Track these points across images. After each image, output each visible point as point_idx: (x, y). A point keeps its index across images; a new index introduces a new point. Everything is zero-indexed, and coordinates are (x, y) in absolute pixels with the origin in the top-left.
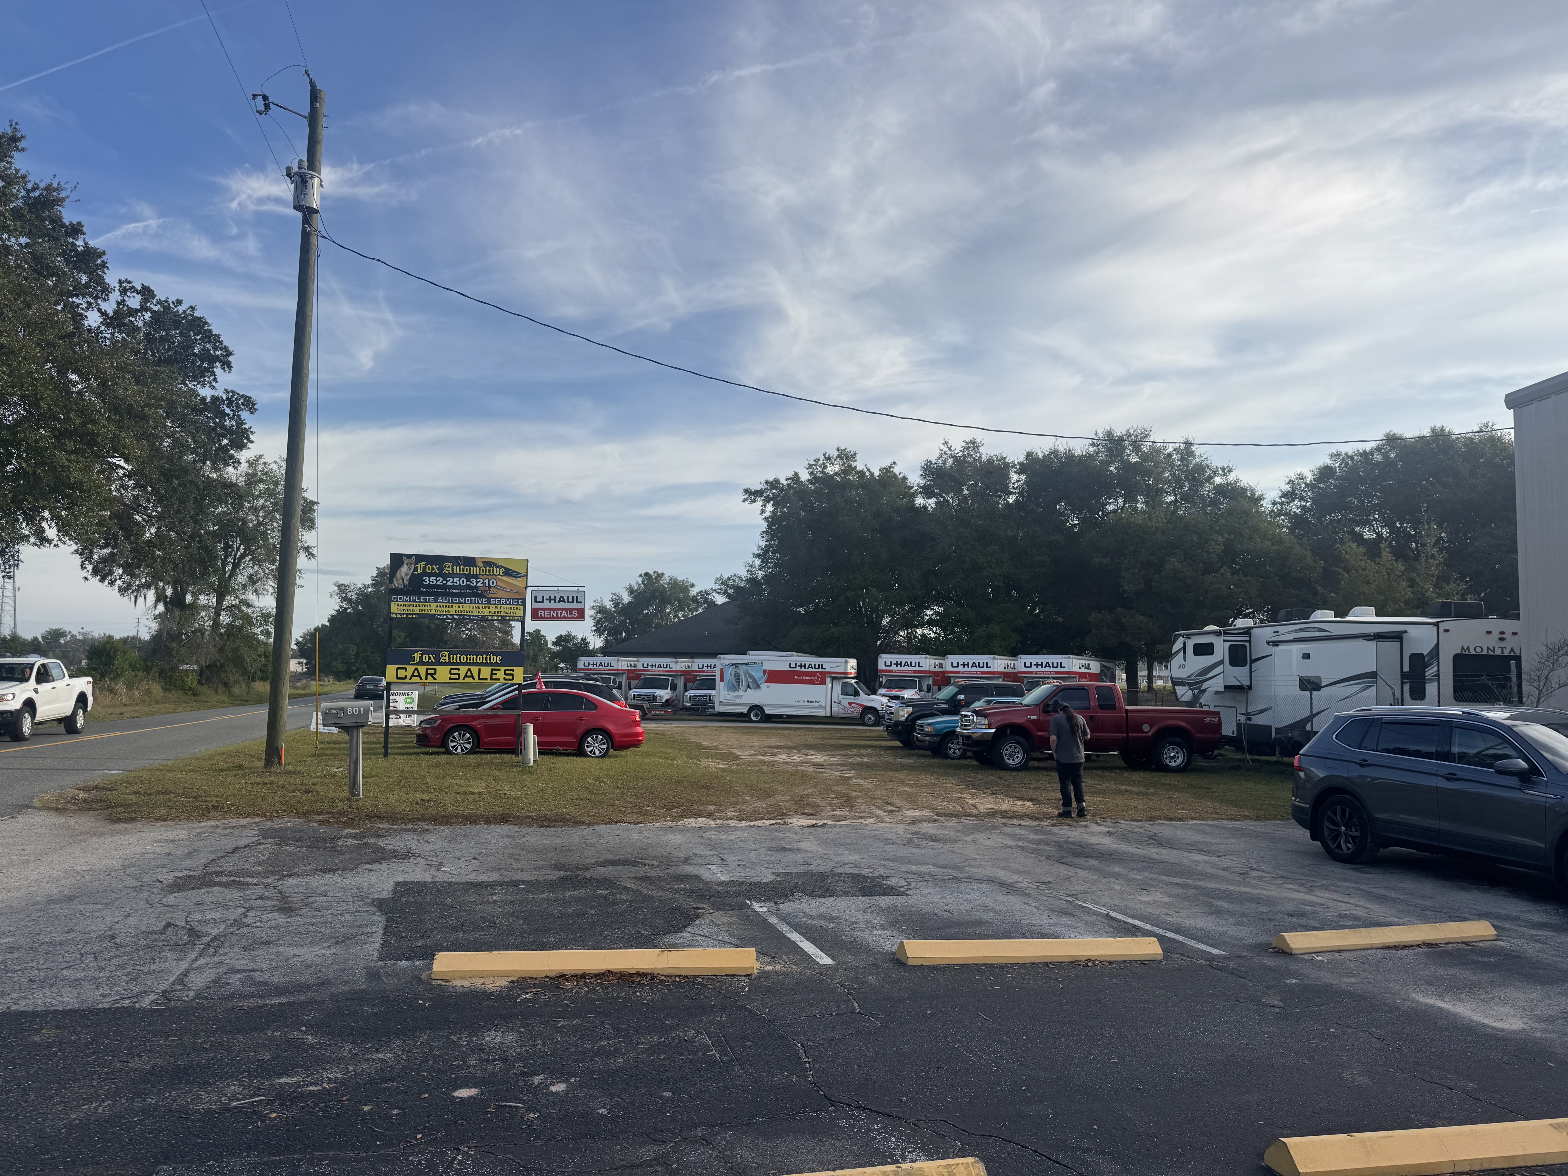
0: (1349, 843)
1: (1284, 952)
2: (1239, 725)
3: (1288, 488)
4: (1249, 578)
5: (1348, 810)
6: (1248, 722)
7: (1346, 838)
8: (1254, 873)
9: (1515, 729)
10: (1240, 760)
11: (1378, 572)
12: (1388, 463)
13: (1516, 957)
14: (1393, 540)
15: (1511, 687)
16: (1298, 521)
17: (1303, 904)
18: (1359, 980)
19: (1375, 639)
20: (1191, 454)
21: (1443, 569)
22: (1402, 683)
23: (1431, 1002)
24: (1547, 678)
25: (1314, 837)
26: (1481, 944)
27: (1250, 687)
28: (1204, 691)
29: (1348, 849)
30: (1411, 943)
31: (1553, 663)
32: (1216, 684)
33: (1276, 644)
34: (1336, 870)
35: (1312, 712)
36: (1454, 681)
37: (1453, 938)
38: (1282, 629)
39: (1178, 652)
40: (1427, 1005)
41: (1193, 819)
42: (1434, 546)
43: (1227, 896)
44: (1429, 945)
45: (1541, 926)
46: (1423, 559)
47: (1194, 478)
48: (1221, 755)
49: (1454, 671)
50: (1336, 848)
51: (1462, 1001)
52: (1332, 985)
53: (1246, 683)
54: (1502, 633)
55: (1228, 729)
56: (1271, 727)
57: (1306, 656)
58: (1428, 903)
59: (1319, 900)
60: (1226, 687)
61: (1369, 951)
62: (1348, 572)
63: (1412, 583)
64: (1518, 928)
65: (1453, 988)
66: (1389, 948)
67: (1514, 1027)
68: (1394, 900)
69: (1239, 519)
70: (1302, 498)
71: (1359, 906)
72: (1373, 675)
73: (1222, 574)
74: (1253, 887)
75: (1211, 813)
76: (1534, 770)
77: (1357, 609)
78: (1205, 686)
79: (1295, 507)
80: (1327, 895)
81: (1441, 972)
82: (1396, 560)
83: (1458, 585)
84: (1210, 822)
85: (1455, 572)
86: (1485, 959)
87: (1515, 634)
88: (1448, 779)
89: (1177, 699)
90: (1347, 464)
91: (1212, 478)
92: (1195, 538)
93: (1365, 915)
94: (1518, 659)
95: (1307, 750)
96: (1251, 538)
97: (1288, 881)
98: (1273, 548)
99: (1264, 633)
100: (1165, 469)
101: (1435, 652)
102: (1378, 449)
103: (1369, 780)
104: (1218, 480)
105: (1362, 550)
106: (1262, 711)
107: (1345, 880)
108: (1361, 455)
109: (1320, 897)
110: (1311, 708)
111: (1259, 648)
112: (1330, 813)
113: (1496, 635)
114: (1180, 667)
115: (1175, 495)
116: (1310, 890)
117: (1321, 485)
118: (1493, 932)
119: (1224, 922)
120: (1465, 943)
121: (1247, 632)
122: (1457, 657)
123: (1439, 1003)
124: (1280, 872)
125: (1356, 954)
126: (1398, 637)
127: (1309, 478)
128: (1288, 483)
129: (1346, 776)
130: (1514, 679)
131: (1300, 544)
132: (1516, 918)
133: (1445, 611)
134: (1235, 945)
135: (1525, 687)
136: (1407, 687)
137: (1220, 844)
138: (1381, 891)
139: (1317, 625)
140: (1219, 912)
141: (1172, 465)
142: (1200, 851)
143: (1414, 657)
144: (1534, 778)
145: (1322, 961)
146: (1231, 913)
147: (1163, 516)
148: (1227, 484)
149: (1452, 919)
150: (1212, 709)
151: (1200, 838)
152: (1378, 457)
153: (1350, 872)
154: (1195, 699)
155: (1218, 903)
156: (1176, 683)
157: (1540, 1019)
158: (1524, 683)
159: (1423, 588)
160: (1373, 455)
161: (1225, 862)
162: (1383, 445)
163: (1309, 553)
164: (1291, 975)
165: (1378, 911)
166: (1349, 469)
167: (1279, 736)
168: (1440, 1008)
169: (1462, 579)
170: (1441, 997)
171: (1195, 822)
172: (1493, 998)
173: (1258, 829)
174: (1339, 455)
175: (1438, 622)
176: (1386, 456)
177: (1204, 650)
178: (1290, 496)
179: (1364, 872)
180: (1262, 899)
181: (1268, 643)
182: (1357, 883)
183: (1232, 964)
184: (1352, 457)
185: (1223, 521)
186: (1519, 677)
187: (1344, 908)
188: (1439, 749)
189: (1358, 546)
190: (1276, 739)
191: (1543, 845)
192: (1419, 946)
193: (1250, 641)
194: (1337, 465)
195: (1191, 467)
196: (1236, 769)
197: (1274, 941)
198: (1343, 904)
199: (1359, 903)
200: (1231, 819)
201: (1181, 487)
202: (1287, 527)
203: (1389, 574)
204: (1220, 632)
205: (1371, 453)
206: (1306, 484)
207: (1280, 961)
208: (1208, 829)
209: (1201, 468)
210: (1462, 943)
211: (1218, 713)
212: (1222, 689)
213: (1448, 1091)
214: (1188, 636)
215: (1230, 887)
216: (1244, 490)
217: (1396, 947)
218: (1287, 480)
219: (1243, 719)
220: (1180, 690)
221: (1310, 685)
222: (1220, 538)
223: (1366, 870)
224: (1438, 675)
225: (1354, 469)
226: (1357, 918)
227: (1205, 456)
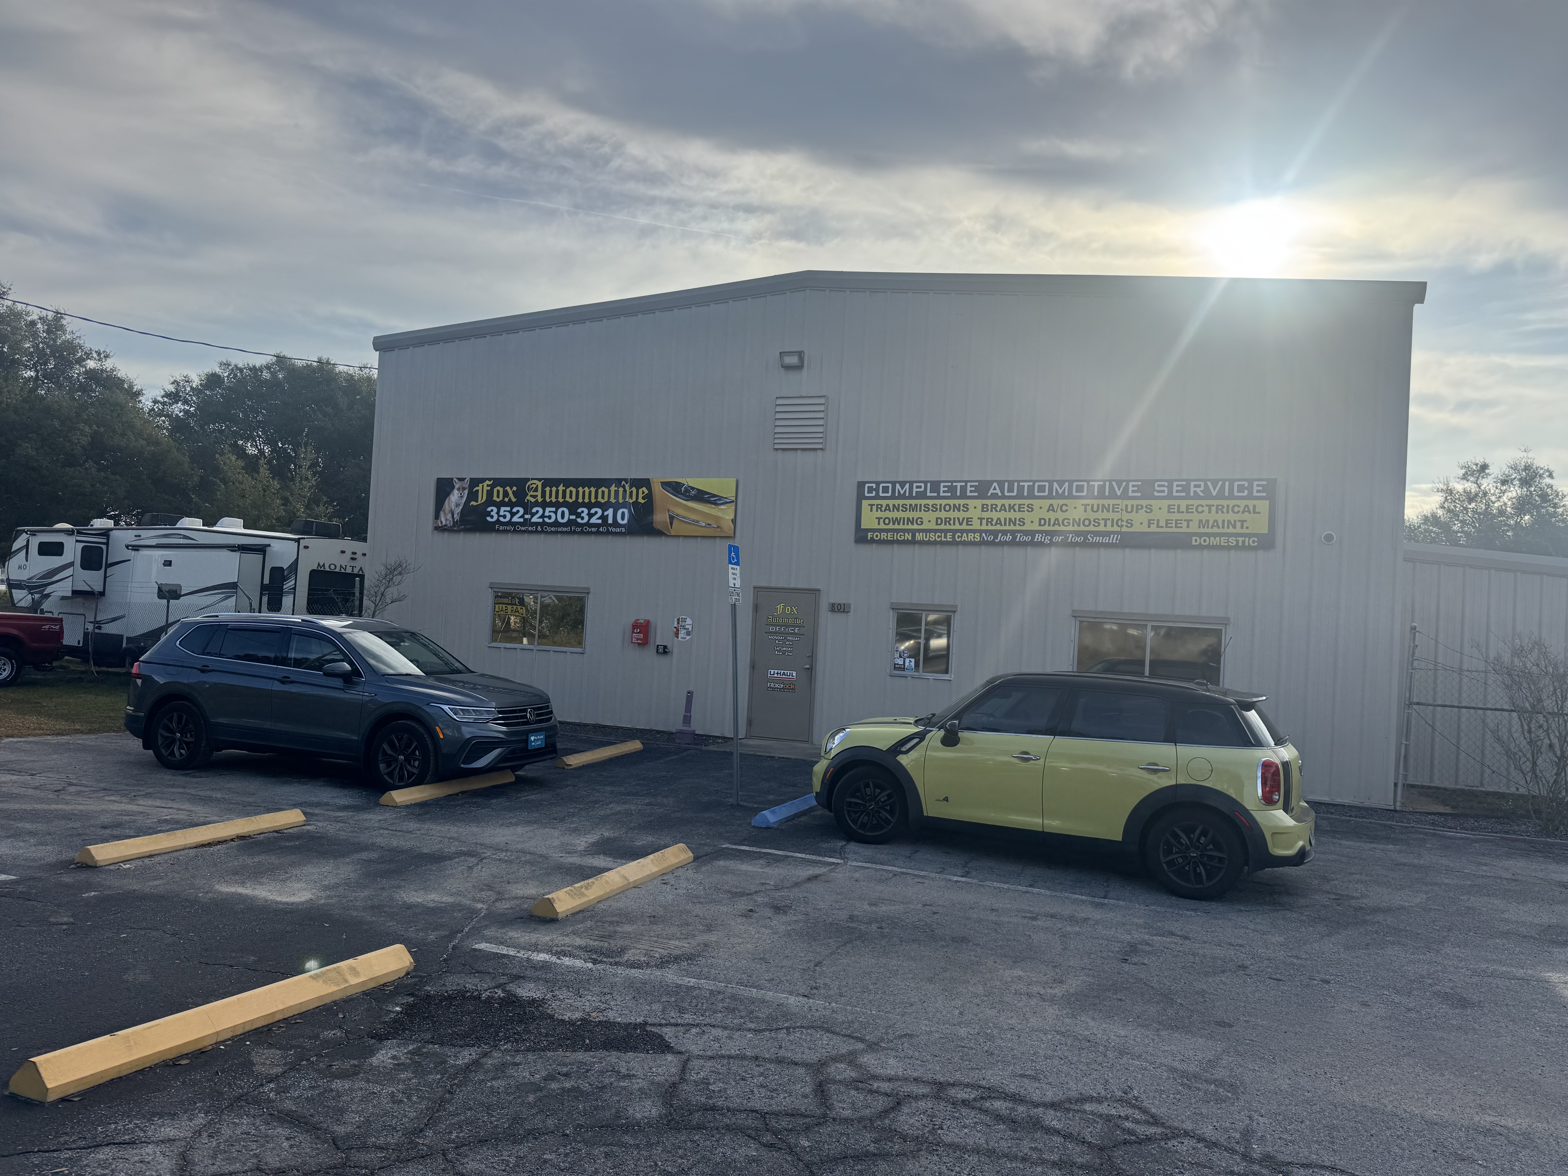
0: (183, 749)
1: (89, 866)
2: (86, 635)
3: (171, 388)
4: (118, 477)
5: (185, 717)
6: (97, 631)
7: (180, 744)
8: (72, 789)
9: (344, 636)
10: (83, 672)
11: (254, 487)
12: (274, 383)
13: (319, 838)
14: (273, 458)
15: (353, 601)
16: (179, 425)
17: (122, 815)
18: (164, 881)
19: (239, 550)
20: (62, 328)
21: (315, 492)
22: (261, 595)
23: (233, 890)
24: (382, 594)
25: (146, 747)
26: (290, 831)
27: (102, 594)
28: (48, 596)
29: (181, 754)
30: (224, 839)
31: (389, 582)
32: (62, 588)
33: (136, 548)
34: (165, 777)
35: (167, 620)
36: (309, 594)
37: (266, 828)
38: (144, 534)
39: (19, 550)
40: (228, 894)
41: (8, 736)
42: (308, 469)
43: (34, 816)
44: (241, 837)
45: (346, 808)
46: (298, 480)
47: (61, 356)
48: (62, 667)
49: (309, 585)
50: (169, 755)
51: (261, 884)
52: (134, 890)
53: (98, 588)
54: (354, 553)
55: (72, 637)
56: (122, 636)
57: (168, 563)
58: (251, 799)
59: (141, 809)
60: (74, 592)
61: (182, 852)
62: (225, 483)
63: (286, 502)
64: (326, 813)
65: (256, 874)
66: (203, 846)
67: (303, 899)
68: (218, 800)
69: (112, 411)
70: (186, 402)
71: (180, 809)
72: (234, 586)
73: (86, 469)
74: (67, 803)
75: (35, 729)
76: (355, 672)
77: (226, 520)
78: (48, 590)
79: (178, 409)
80: (150, 803)
81: (249, 861)
82: (273, 478)
83: (327, 508)
84: (31, 739)
85: (325, 495)
86: (292, 843)
87: (364, 555)
88: (283, 682)
89: (14, 604)
90: (236, 375)
91: (84, 360)
92: (56, 423)
93: (186, 818)
94: (362, 577)
95: (149, 657)
96: (123, 435)
97: (110, 792)
98: (148, 448)
99: (124, 536)
100: (25, 338)
101: (294, 566)
102: (268, 367)
103: (207, 686)
104: (91, 364)
105: (241, 463)
106: (114, 620)
107: (173, 786)
108: (250, 369)
109: (143, 805)
110: (167, 616)
111: (117, 551)
112: (165, 721)
113: (348, 555)
114: (20, 567)
115: (37, 371)
116: (133, 799)
117: (208, 393)
118: (302, 818)
119: (22, 844)
120: (276, 832)
121: (105, 533)
122: (313, 573)
123: (241, 890)
124: (103, 785)
125: (166, 857)
126: (262, 550)
127: (196, 382)
128: (173, 383)
129: (186, 682)
130: (357, 594)
131: (178, 450)
132: (327, 804)
133: (307, 529)
134: (29, 867)
135: (366, 602)
136: (265, 599)
137: (38, 761)
138: (208, 793)
139: (182, 532)
140: (17, 835)
141: (35, 335)
142: (11, 771)
143: (274, 570)
144: (355, 679)
145: (129, 868)
146: (31, 833)
147: (17, 392)
148: (102, 370)
149: (269, 811)
150: (55, 616)
151: (13, 757)
152: (266, 375)
153: (180, 777)
154: (35, 606)
155: (20, 825)
156: (12, 585)
157: (327, 888)
158: (365, 598)
159: (295, 507)
160: (262, 372)
161: (38, 780)
162: (273, 364)
163: (187, 459)
164: (89, 887)
165: (200, 811)
166: (238, 381)
167: (130, 645)
168: (240, 894)
169: (330, 503)
170: (243, 883)
171: (11, 739)
172: (291, 876)
173: (88, 743)
174: (229, 365)
175: (299, 539)
176: (274, 374)
177: (51, 549)
178: (174, 397)
179: (194, 777)
180: (75, 815)
181: (127, 547)
182: (184, 787)
183: (21, 888)
184: (241, 370)
185: (92, 411)
186: (361, 593)
187: (165, 814)
188: (278, 655)
189: (237, 459)
190: (126, 649)
191: (356, 738)
192: (232, 840)
193: (107, 544)
194: (226, 375)
195: (59, 342)
196: (77, 682)
197: (76, 856)
198: (165, 810)
199: (183, 807)
200: (58, 734)
201: (45, 364)
202: (167, 429)
203: (264, 491)
204: (73, 531)
205: (261, 369)
206: (191, 387)
207: (83, 876)
208: (28, 747)
209: (71, 347)
210: (274, 831)
211: (61, 620)
212: (69, 594)
213: (230, 968)
214: (33, 533)
215: (38, 806)
216: (123, 381)
217: (209, 845)
218: (172, 380)
219: (90, 627)
220: (18, 594)
221: (169, 593)
222: (87, 429)
223: (197, 774)
224: (295, 588)
225: (242, 382)
226: (177, 822)
227: (78, 334)
